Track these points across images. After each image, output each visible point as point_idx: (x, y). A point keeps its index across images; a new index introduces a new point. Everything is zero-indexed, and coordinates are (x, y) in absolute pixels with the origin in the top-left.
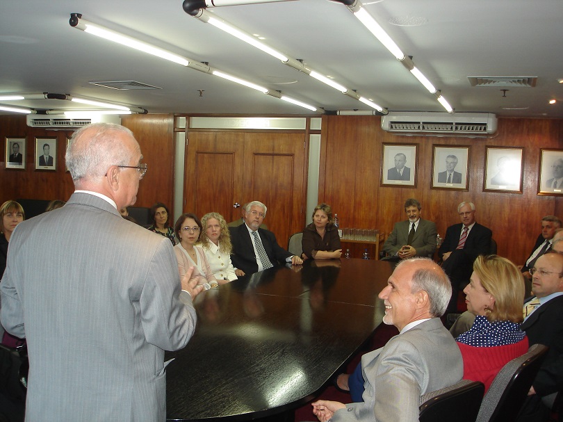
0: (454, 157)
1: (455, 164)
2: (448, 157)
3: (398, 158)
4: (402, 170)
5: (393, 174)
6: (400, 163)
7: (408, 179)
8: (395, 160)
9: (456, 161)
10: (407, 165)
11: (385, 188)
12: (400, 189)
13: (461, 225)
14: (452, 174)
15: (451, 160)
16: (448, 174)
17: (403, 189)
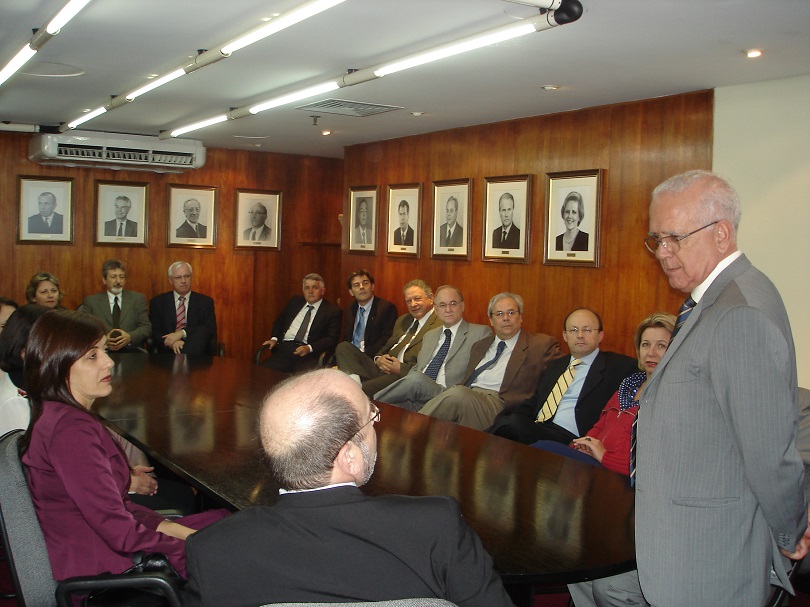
0: (125, 199)
1: (128, 208)
2: (119, 198)
3: (44, 199)
4: (51, 218)
5: (37, 224)
6: (47, 207)
7: (60, 232)
8: (40, 203)
9: (128, 205)
10: (58, 210)
11: (24, 247)
12: (48, 247)
13: (171, 294)
14: (124, 223)
15: (122, 203)
16: (118, 223)
17: (53, 247)
